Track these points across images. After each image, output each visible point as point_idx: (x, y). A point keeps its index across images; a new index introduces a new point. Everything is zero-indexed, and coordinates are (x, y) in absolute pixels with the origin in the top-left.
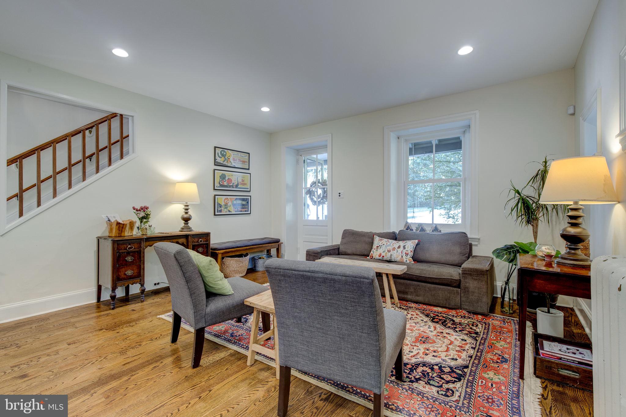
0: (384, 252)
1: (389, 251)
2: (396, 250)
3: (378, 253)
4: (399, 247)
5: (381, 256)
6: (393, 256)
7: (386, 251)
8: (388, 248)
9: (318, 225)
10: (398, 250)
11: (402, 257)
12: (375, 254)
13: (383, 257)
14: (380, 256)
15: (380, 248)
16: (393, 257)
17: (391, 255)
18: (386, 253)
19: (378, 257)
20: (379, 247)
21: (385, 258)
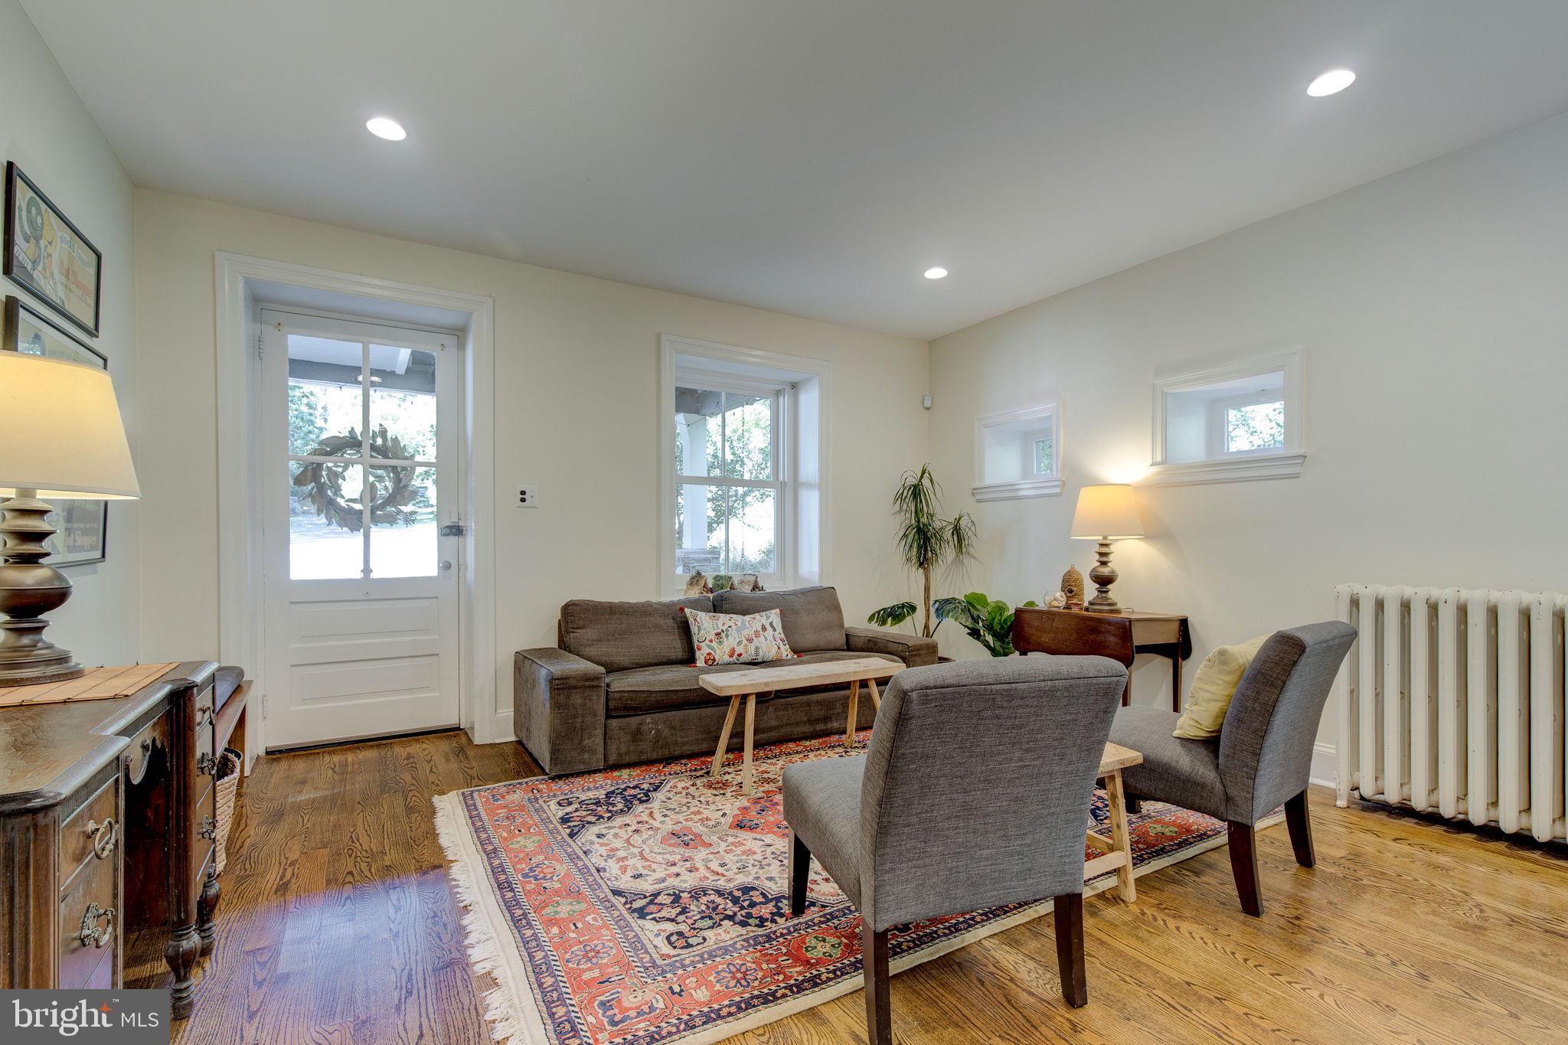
0: (740, 643)
1: (750, 640)
2: (762, 637)
3: (727, 651)
4: (764, 628)
5: (736, 655)
6: (760, 650)
7: (745, 642)
8: (745, 632)
9: (371, 597)
10: (766, 634)
11: (779, 648)
12: (718, 652)
13: (740, 655)
14: (731, 656)
15: (727, 636)
16: (761, 654)
17: (757, 648)
18: (746, 645)
19: (727, 659)
20: (723, 635)
21: (745, 658)
